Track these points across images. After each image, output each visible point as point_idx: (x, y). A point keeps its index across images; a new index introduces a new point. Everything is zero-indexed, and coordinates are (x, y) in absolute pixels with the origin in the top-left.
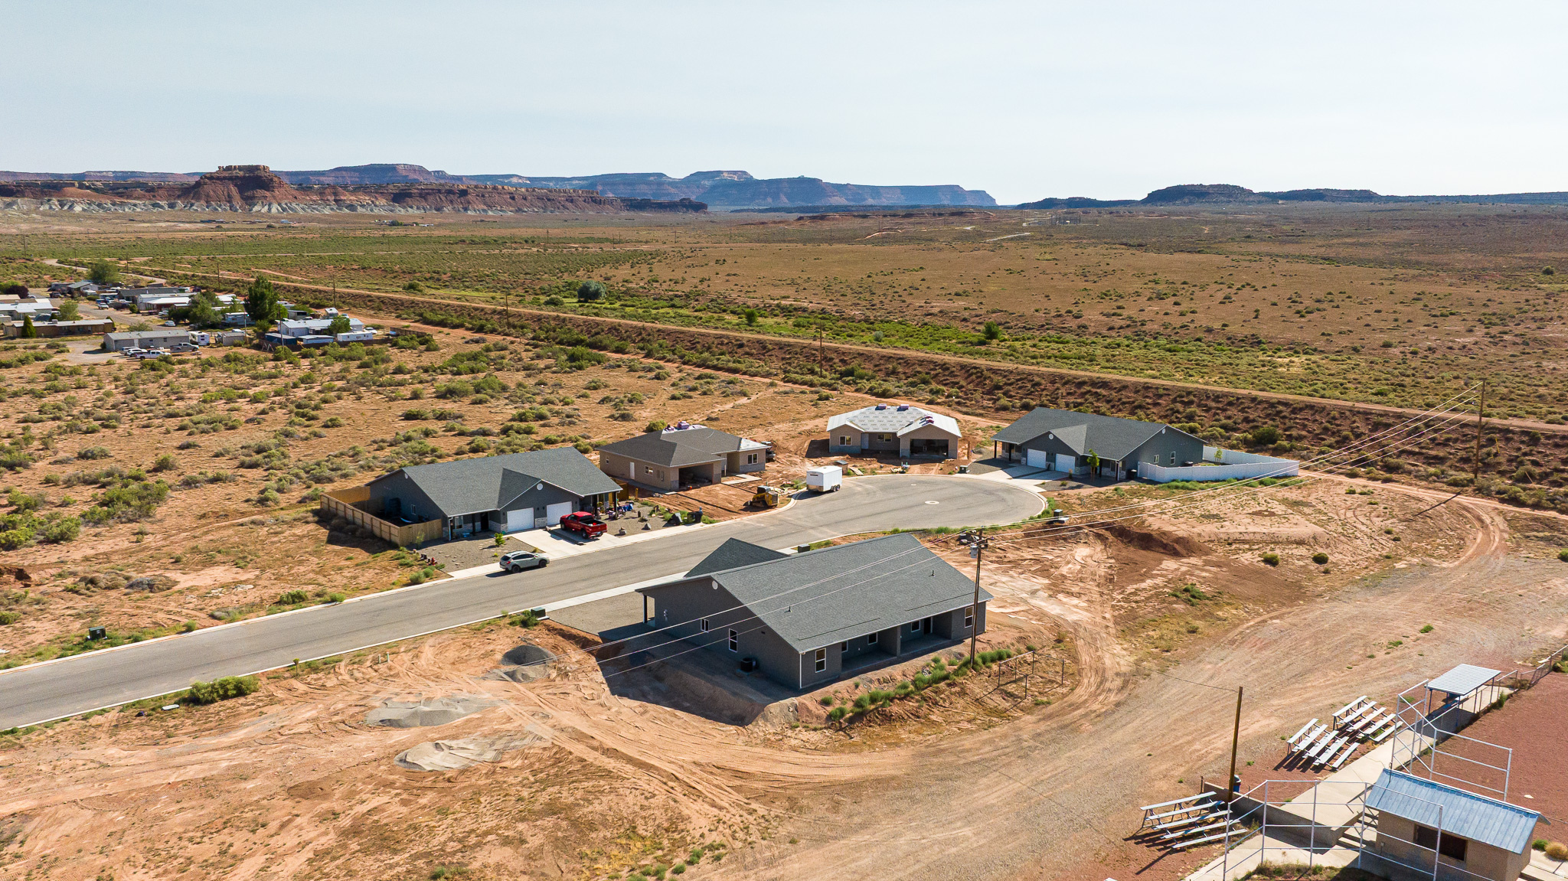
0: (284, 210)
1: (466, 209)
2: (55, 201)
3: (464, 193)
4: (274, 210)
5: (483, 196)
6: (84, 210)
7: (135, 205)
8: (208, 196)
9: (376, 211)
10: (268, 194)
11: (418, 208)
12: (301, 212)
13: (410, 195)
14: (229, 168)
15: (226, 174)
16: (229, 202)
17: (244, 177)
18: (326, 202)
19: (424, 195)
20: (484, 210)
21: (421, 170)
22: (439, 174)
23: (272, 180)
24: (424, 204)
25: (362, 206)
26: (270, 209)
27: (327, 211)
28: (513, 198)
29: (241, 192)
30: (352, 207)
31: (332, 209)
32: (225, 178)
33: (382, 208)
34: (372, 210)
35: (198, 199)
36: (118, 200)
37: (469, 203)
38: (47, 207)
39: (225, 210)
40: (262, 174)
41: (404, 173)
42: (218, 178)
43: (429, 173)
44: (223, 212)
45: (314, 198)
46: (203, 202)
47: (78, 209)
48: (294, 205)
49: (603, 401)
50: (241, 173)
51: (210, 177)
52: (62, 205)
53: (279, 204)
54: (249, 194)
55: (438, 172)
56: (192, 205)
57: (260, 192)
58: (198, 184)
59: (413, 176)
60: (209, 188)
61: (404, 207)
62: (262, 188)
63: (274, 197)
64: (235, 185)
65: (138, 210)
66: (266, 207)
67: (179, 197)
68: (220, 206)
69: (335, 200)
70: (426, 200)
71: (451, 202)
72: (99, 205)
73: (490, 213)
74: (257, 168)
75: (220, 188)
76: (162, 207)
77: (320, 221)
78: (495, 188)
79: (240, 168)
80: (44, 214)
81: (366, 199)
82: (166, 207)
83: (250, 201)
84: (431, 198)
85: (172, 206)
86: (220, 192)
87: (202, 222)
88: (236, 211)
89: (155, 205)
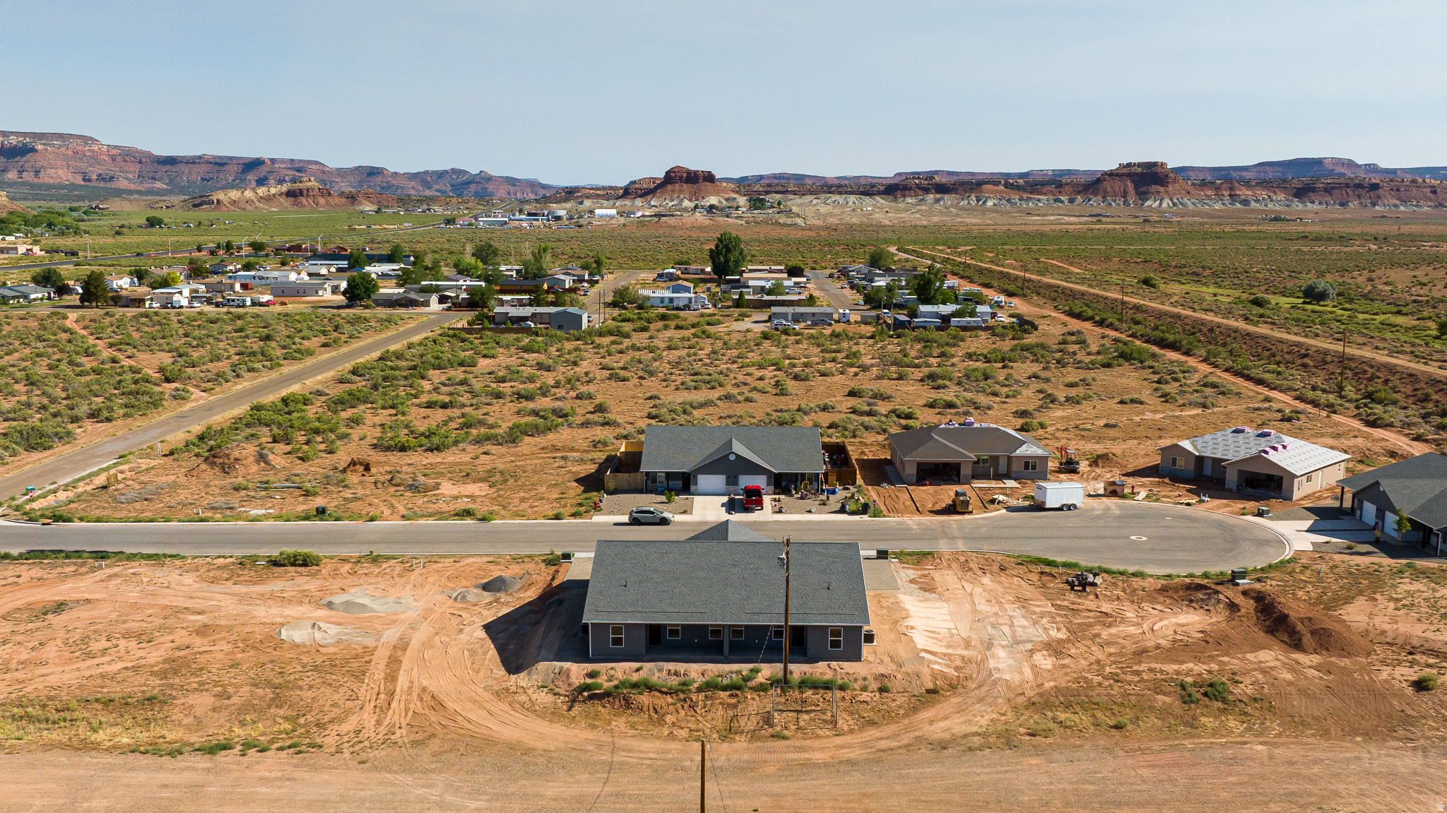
0: (1174, 204)
1: (1374, 204)
2: (973, 197)
3: (1374, 187)
4: (1164, 205)
5: (1398, 190)
6: (995, 204)
7: (1039, 200)
8: (1105, 191)
9: (1270, 206)
10: (1161, 189)
11: (1320, 203)
12: (1191, 207)
13: (1314, 190)
14: (1129, 165)
15: (1125, 171)
16: (1124, 197)
17: (1142, 173)
18: (1220, 197)
19: (1328, 190)
20: (1395, 206)
21: (1351, 164)
22: (1371, 168)
23: (1167, 176)
24: (1328, 199)
25: (1257, 201)
26: (1161, 204)
27: (1218, 206)
28: (1434, 192)
29: (1136, 188)
30: (1245, 202)
31: (1223, 204)
32: (1123, 175)
33: (1278, 202)
34: (1266, 205)
35: (1096, 195)
36: (1025, 196)
37: (1379, 197)
38: (966, 202)
39: (1119, 204)
40: (1159, 170)
41: (1331, 167)
42: (1117, 175)
43: (1359, 166)
44: (1116, 206)
45: (1209, 193)
46: (1100, 198)
47: (990, 203)
48: (1185, 200)
49: (1040, 391)
50: (1140, 170)
51: (1111, 174)
52: (978, 201)
53: (1171, 200)
54: (1144, 189)
55: (1370, 165)
56: (1089, 200)
57: (1154, 188)
58: (1098, 181)
59: (1340, 170)
60: (1107, 185)
61: (1304, 203)
62: (1156, 183)
63: (1167, 192)
64: (1133, 181)
65: (1040, 204)
66: (1158, 202)
67: (1079, 193)
68: (1115, 201)
69: (1230, 195)
70: (1331, 194)
71: (1359, 197)
72: (1009, 201)
73: (1402, 208)
74: (1155, 164)
75: (1117, 185)
76: (1062, 202)
77: (1207, 215)
78: (1414, 181)
79: (1140, 165)
80: (961, 209)
81: (1263, 194)
82: (1066, 202)
83: (1143, 196)
84: (1336, 193)
85: (1071, 201)
86: (1117, 188)
87: (1091, 216)
88: (1129, 205)
89: (1056, 200)
